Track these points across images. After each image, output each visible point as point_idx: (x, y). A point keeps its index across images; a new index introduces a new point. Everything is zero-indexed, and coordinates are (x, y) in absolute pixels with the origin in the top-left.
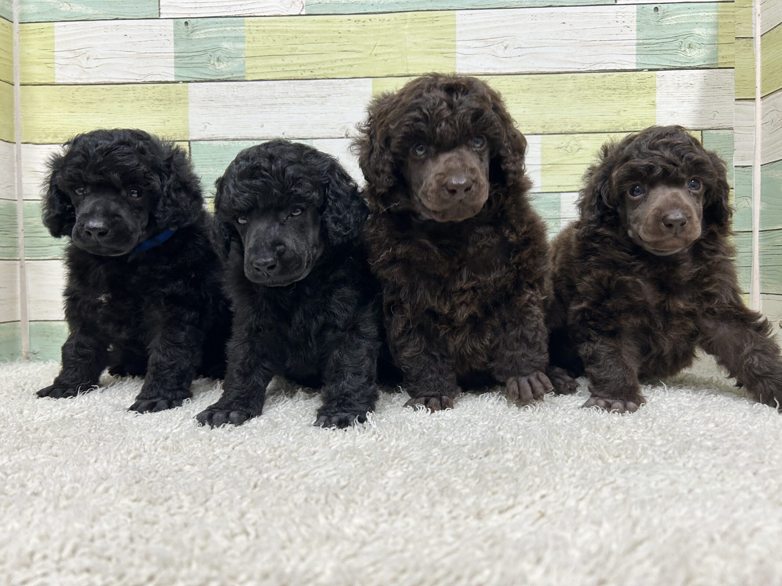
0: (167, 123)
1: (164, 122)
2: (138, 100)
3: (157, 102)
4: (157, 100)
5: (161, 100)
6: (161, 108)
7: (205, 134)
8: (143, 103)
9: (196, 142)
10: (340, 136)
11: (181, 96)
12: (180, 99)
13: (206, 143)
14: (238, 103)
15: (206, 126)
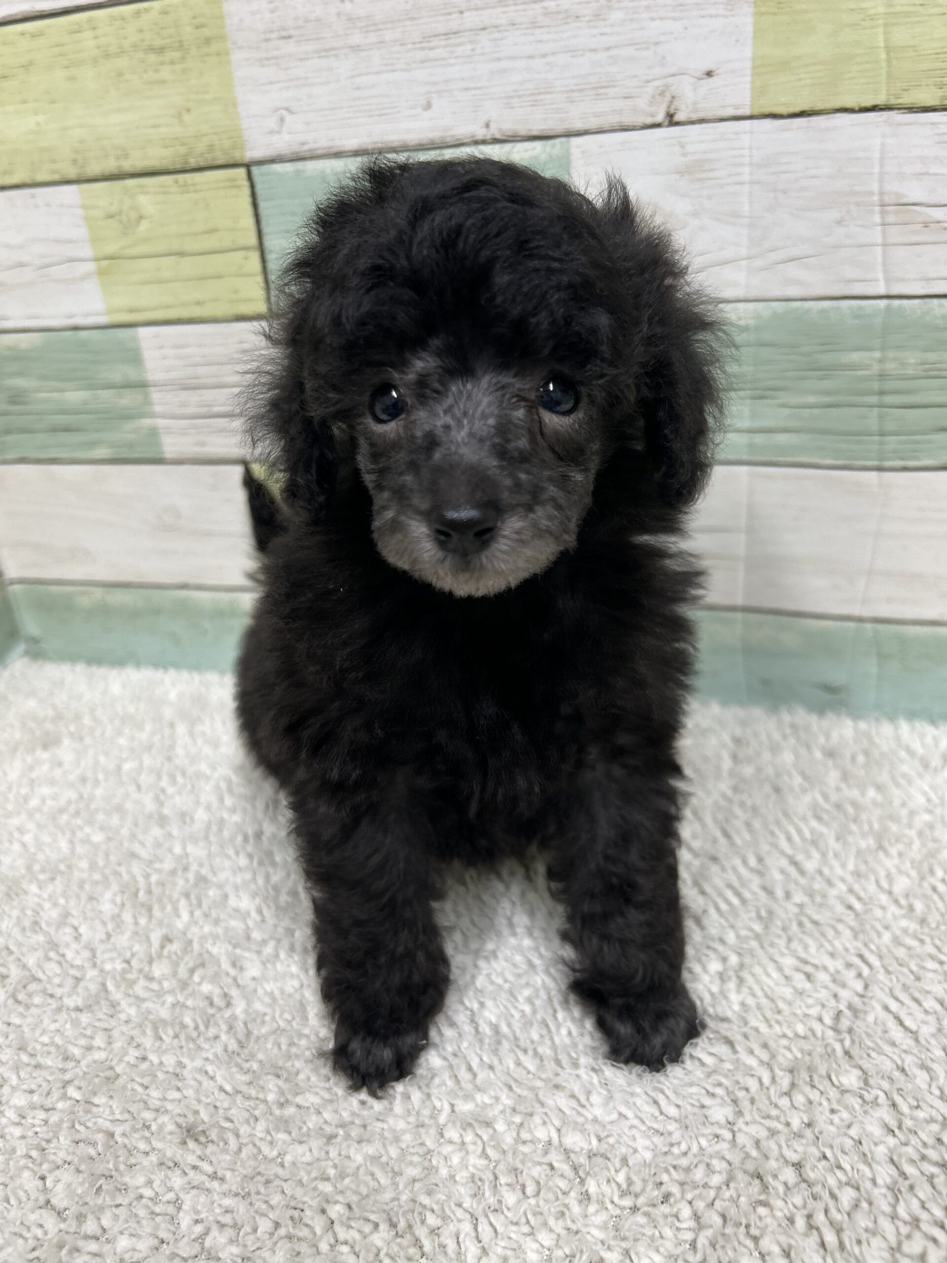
0: (186, 118)
1: (179, 115)
2: (107, 56)
3: (152, 58)
4: (151, 49)
5: (161, 50)
6: (166, 73)
7: (282, 143)
8: (122, 63)
9: (265, 168)
10: (649, 120)
11: (206, 32)
12: (208, 41)
13: (288, 167)
14: (357, 38)
15: (282, 120)
